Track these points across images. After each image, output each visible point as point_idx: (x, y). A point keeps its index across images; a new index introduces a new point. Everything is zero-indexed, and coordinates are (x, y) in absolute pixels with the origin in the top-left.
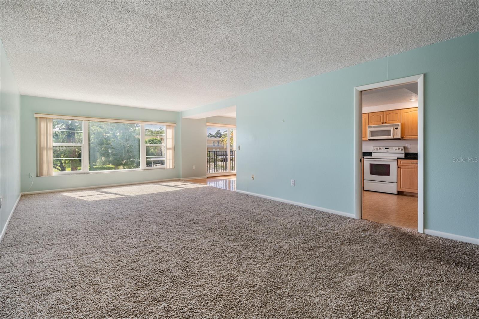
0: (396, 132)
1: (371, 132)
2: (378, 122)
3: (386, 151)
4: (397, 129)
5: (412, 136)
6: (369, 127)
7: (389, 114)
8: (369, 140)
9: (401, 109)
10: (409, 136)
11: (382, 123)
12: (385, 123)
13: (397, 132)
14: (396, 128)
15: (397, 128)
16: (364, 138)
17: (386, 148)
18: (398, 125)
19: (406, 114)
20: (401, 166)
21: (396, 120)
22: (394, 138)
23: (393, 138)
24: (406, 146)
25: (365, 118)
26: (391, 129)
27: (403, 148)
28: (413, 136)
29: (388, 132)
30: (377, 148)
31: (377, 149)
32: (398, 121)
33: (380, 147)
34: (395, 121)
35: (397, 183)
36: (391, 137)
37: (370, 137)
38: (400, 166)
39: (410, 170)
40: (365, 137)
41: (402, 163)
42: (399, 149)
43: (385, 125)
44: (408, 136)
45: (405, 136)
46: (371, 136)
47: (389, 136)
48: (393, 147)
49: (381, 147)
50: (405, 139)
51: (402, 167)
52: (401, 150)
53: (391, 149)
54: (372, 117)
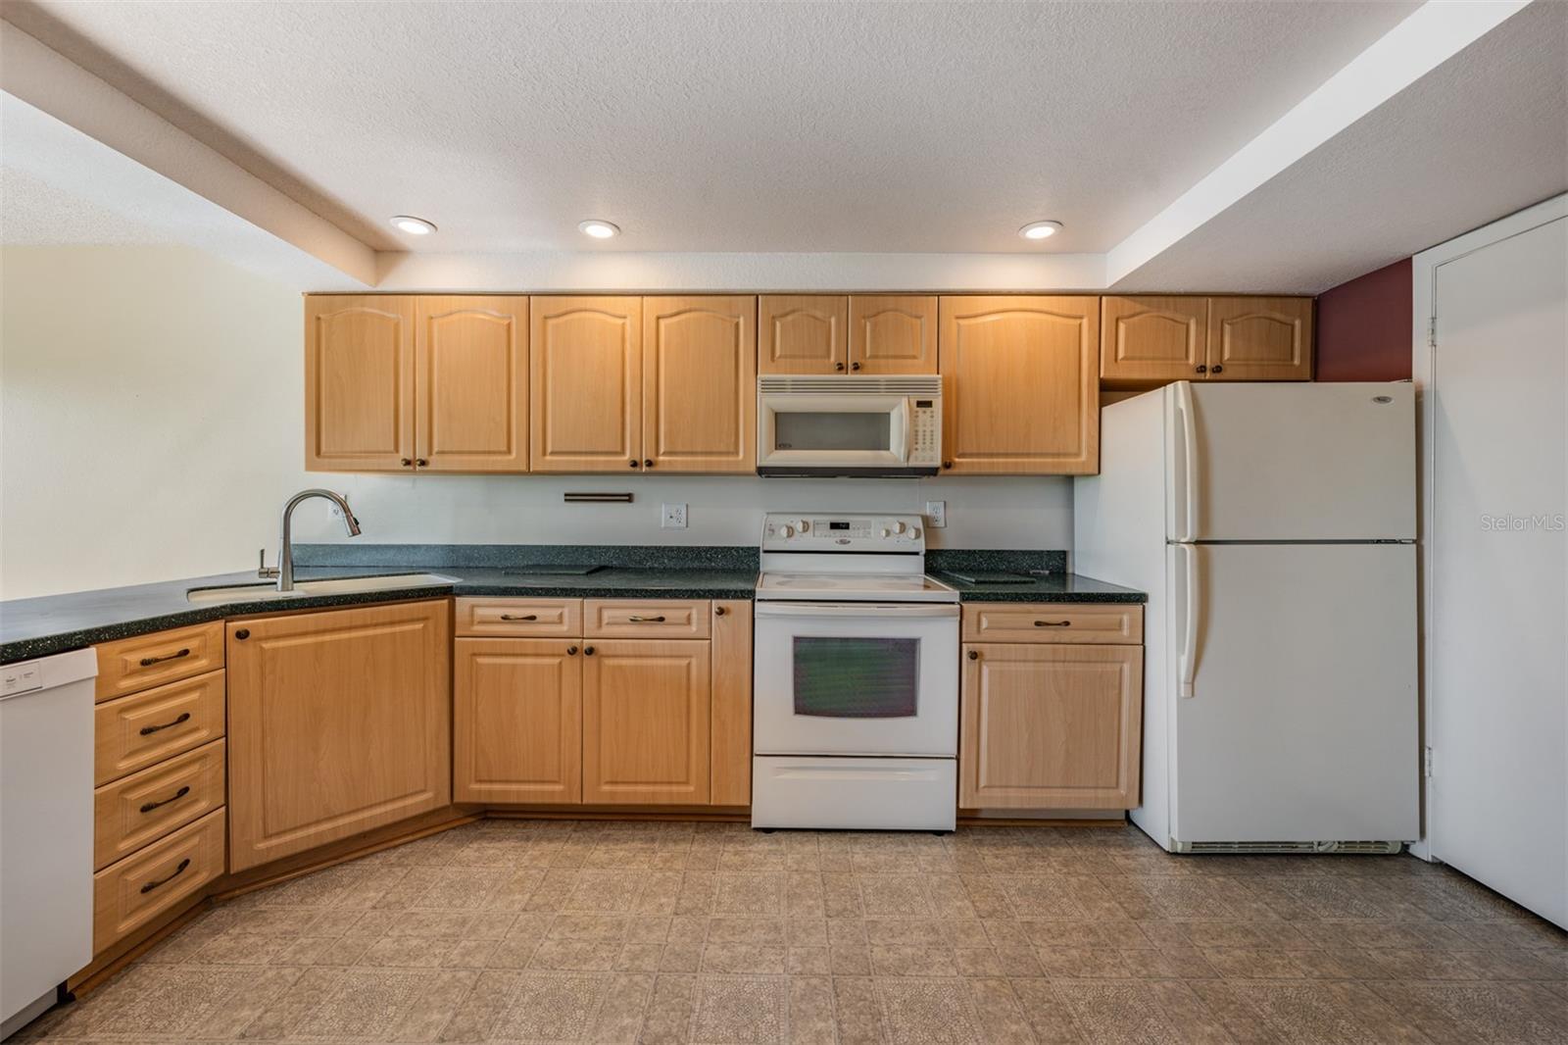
0: (920, 429)
1: (780, 418)
2: (816, 357)
3: (831, 541)
4: (928, 410)
5: (991, 455)
6: (771, 387)
7: (879, 313)
8: (762, 471)
9: (939, 294)
10: (978, 455)
11: (841, 368)
12: (856, 367)
13: (928, 429)
14: (920, 404)
15: (928, 404)
16: (731, 458)
17: (834, 526)
18: (929, 386)
19: (962, 322)
20: (985, 648)
21: (914, 357)
22: (913, 463)
23: (905, 465)
24: (928, 511)
25: (737, 325)
26: (893, 407)
27: (920, 525)
28: (998, 455)
29: (872, 428)
30: (787, 520)
31: (791, 531)
32: (923, 359)
33: (806, 518)
34: (909, 361)
35: (958, 759)
36: (895, 454)
37: (769, 453)
40: (737, 453)
42: (903, 528)
43: (851, 376)
44: (971, 455)
45: (959, 457)
46: (780, 445)
47: (883, 453)
48: (873, 520)
49: (810, 519)
50: (960, 475)
51: (987, 656)
52: (912, 534)
53: (861, 531)
54: (778, 324)
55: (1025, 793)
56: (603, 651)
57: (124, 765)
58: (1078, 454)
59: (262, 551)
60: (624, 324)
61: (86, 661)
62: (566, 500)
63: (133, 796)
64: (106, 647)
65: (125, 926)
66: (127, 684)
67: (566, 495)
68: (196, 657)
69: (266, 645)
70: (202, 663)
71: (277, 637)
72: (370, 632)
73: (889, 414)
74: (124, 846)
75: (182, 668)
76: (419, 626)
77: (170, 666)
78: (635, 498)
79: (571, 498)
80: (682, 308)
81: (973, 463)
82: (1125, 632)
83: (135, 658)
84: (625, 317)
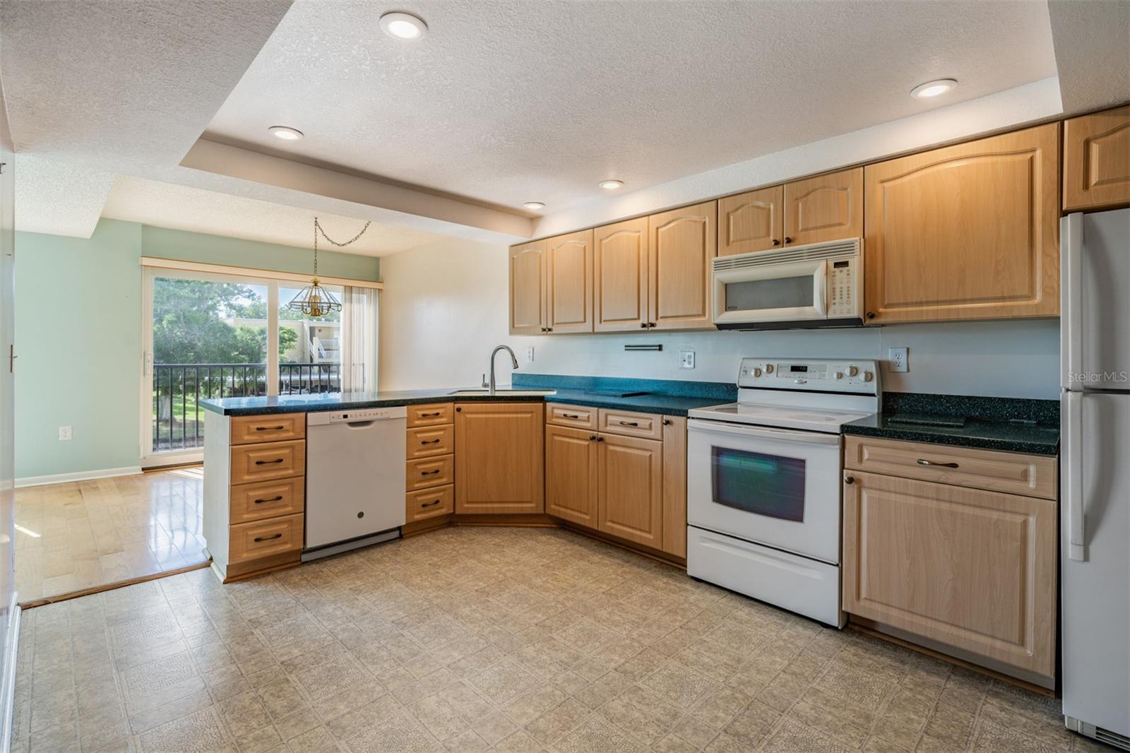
0: (838, 286)
1: (727, 287)
2: (759, 238)
3: (794, 380)
4: (844, 269)
5: (921, 304)
6: (720, 266)
7: (808, 194)
8: (721, 327)
9: (864, 165)
10: (906, 304)
11: (777, 243)
12: (789, 241)
13: (845, 286)
14: (837, 265)
15: (845, 264)
16: (701, 319)
17: (794, 369)
18: (849, 248)
19: (886, 185)
20: (865, 477)
21: (840, 224)
22: (831, 316)
23: (824, 317)
24: (889, 356)
25: (705, 223)
26: (814, 270)
27: (872, 368)
28: (928, 303)
29: (800, 288)
30: (757, 364)
31: (758, 373)
32: (849, 225)
33: (771, 362)
34: (837, 228)
35: (840, 565)
36: (815, 311)
37: (720, 313)
38: (856, 474)
39: (912, 500)
40: (704, 314)
41: (866, 456)
42: (854, 372)
43: (787, 248)
44: (898, 305)
45: (885, 307)
46: (728, 308)
47: (807, 309)
48: (829, 365)
49: (774, 363)
50: (883, 325)
51: (866, 482)
52: (862, 376)
53: (817, 374)
54: (732, 218)
55: (907, 617)
56: (607, 441)
57: (417, 454)
58: (1031, 295)
59: (484, 375)
60: (639, 236)
61: (402, 411)
62: (626, 350)
63: (420, 467)
64: (410, 407)
65: (418, 517)
66: (418, 422)
67: (626, 346)
68: (442, 417)
69: (468, 416)
70: (444, 420)
71: (472, 413)
72: (508, 416)
73: (813, 276)
74: (417, 485)
75: (437, 420)
76: (529, 415)
77: (433, 418)
78: (663, 348)
79: (629, 348)
80: (671, 219)
81: (899, 312)
82: (1032, 485)
83: (420, 413)
84: (639, 232)
